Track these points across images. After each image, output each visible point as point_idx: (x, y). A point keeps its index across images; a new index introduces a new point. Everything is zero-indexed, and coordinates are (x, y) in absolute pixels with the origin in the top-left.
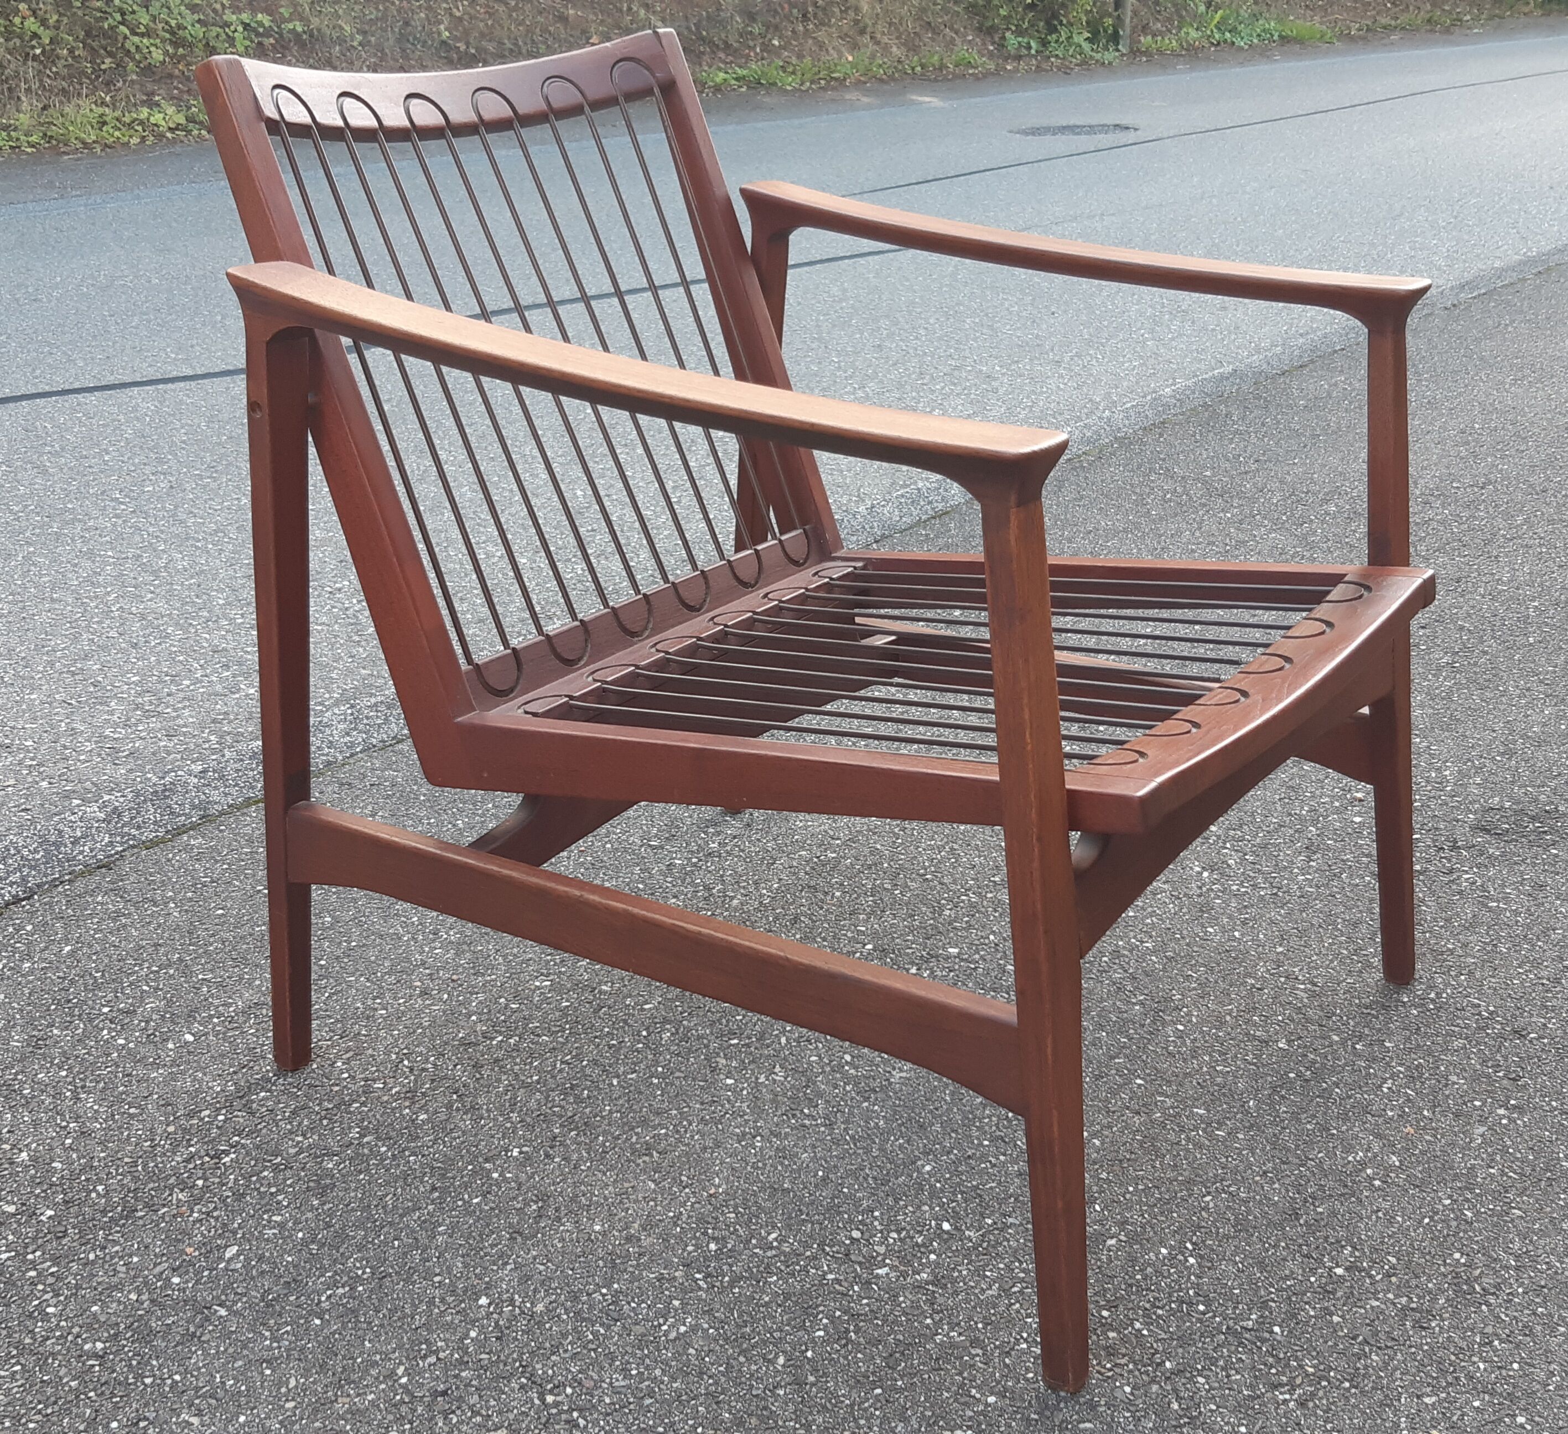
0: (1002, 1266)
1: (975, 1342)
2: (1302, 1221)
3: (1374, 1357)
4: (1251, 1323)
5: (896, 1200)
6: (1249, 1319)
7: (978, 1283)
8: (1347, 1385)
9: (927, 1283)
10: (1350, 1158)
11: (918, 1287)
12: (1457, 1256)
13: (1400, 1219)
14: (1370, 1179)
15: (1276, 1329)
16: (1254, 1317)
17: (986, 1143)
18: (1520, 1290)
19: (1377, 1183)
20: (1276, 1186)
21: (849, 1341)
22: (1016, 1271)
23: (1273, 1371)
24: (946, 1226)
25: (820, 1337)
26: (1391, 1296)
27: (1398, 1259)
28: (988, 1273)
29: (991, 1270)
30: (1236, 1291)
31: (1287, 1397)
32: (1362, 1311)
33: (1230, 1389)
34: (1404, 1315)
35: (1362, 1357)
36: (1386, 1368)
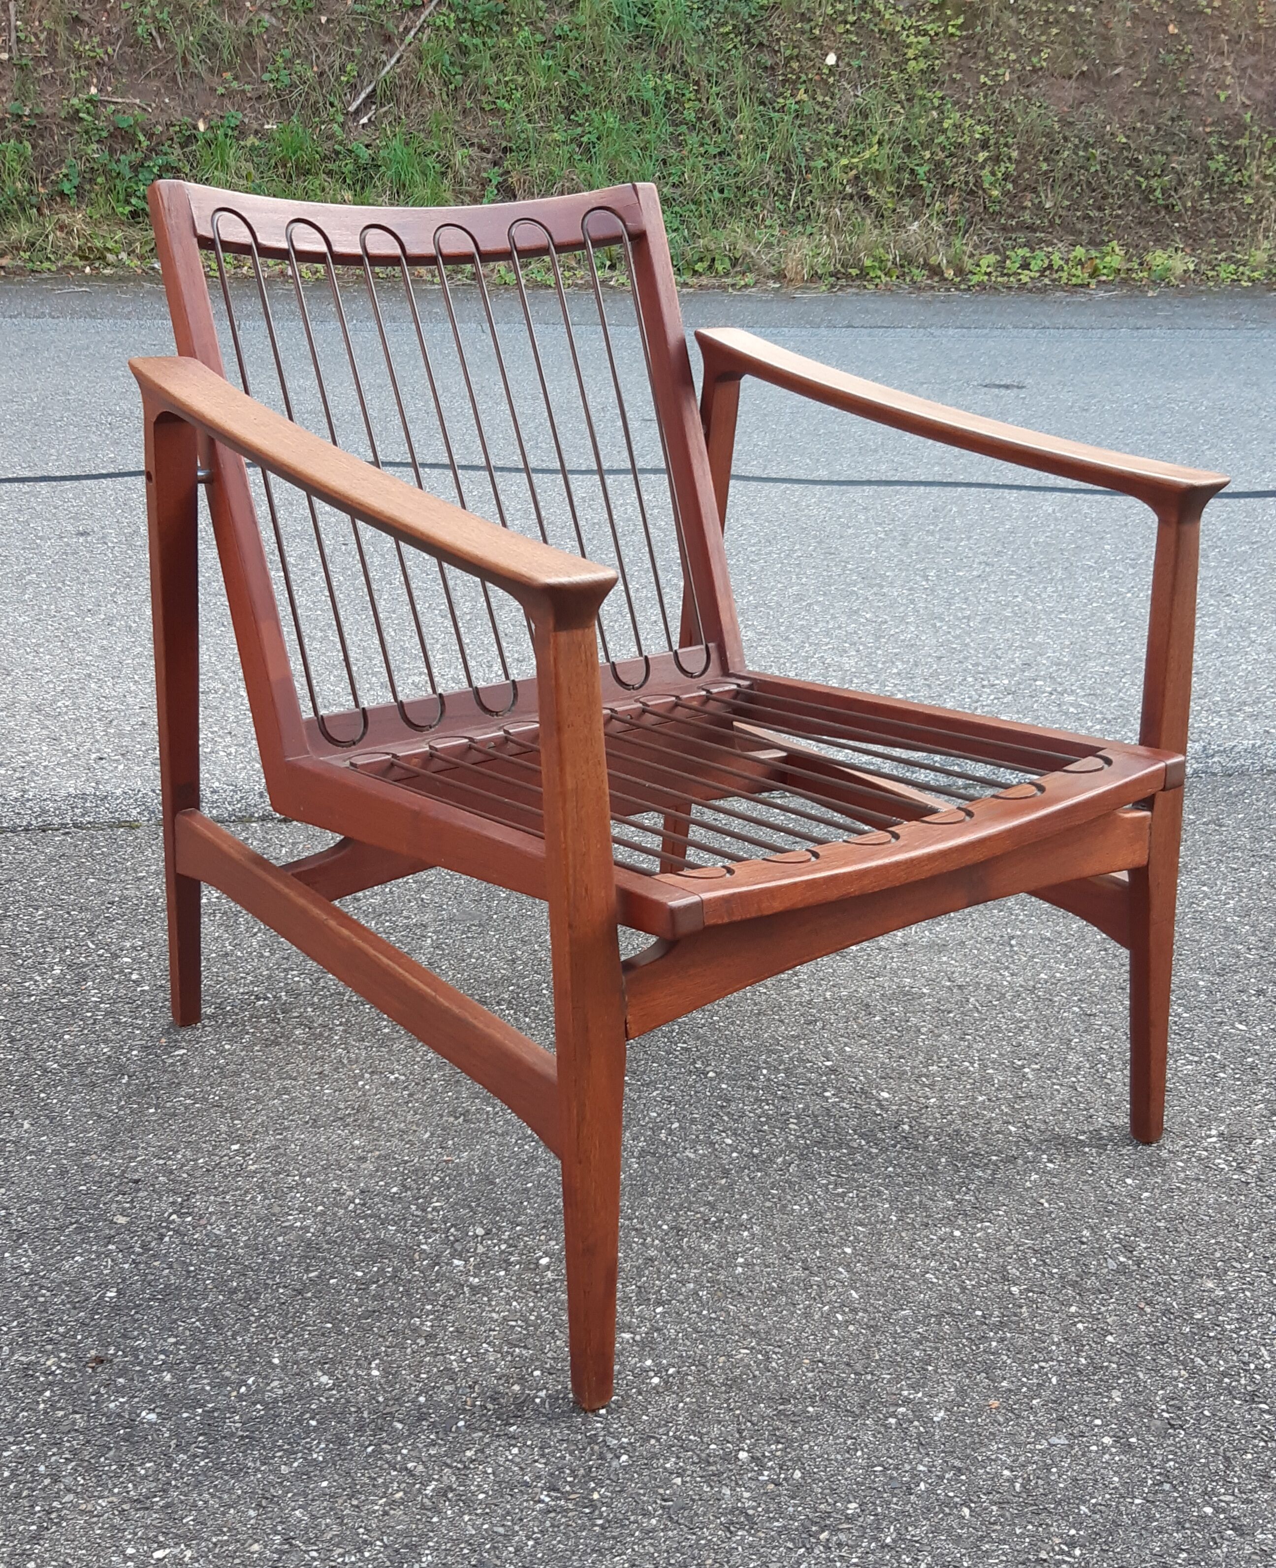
1: (431, 1337)
2: (781, 1407)
3: (653, 1522)
4: (616, 1442)
6: (620, 1439)
7: (499, 1304)
8: (601, 1522)
9: (470, 1286)
10: (905, 1393)
11: (462, 1284)
12: (854, 1505)
13: (860, 1453)
15: (624, 1457)
16: (624, 1440)
18: (855, 1560)
19: (893, 1420)
20: (809, 1375)
23: (571, 1479)
24: (543, 1262)
25: (356, 1276)
26: (746, 1495)
27: (803, 1477)
31: (547, 1499)
32: (706, 1489)
33: (521, 1469)
34: (732, 1512)
35: (646, 1514)
36: (648, 1532)
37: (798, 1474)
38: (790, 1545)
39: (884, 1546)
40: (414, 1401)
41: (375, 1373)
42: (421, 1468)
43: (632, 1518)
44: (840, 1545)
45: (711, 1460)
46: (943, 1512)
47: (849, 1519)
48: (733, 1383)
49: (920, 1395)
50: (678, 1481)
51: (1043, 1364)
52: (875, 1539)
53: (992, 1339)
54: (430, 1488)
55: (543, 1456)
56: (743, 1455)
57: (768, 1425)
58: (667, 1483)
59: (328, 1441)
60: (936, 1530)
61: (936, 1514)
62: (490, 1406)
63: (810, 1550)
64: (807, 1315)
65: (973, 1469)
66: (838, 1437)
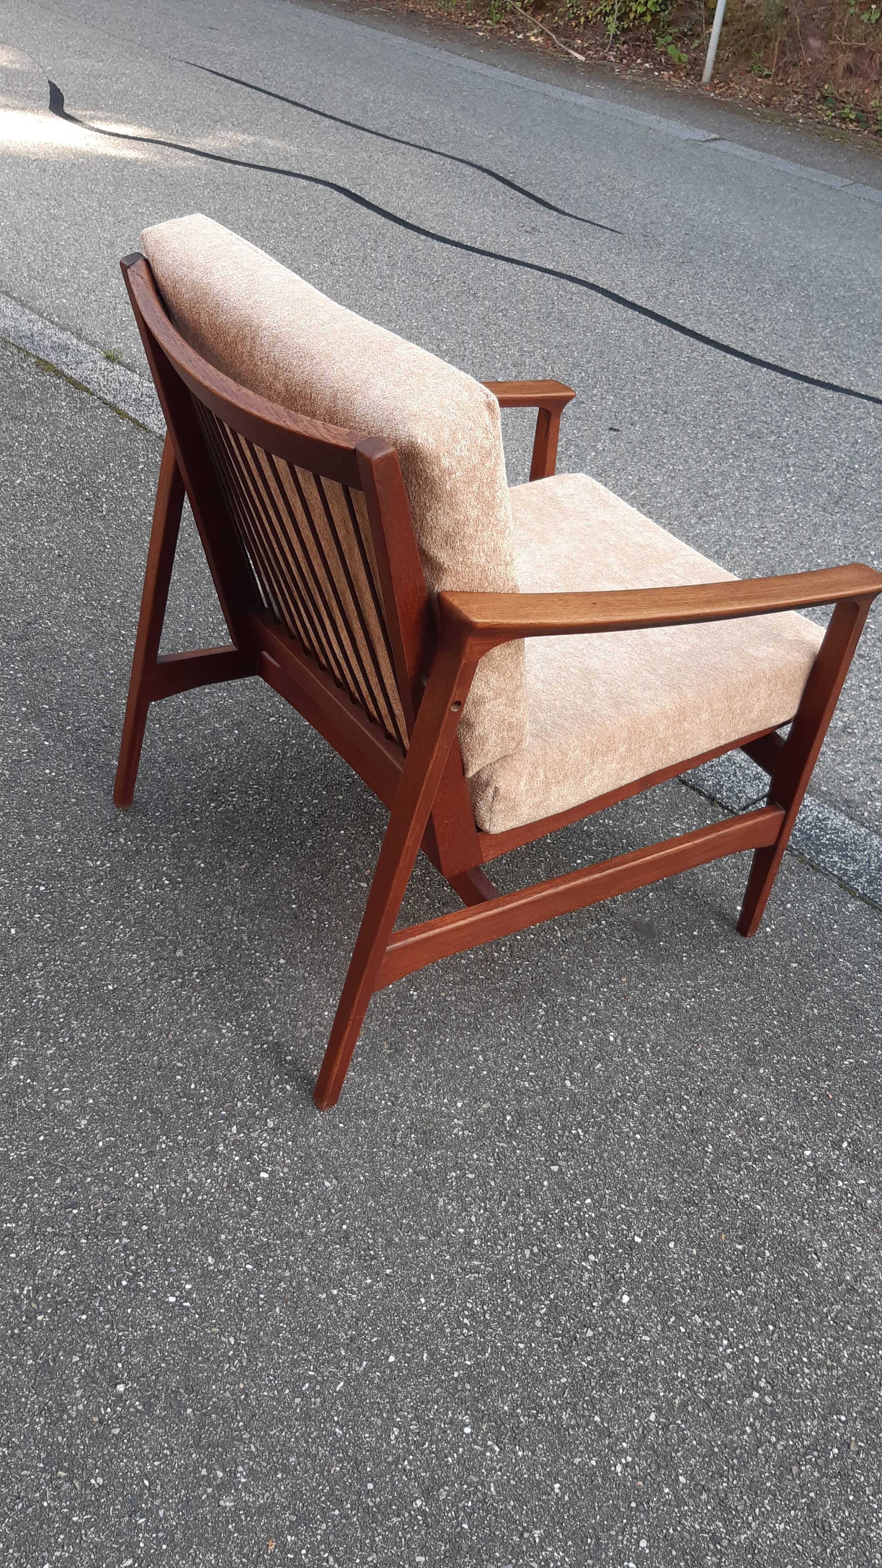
0: (213, 1190)
1: (151, 1154)
2: (182, 1391)
3: (30, 1362)
4: (97, 1305)
5: (300, 1157)
6: (100, 1305)
7: (203, 1173)
8: (16, 1331)
9: (213, 1149)
10: (240, 1469)
11: (213, 1143)
12: (100, 1481)
13: (156, 1463)
14: (210, 1470)
15: (84, 1317)
16: (101, 1309)
17: (344, 1227)
18: (45, 1504)
19: (204, 1472)
20: (228, 1394)
21: (180, 1097)
22: (205, 1197)
23: (49, 1295)
24: (264, 1175)
25: (190, 1086)
26: (81, 1407)
27: (114, 1435)
28: (209, 1181)
29: (211, 1182)
30: (129, 1311)
31: (25, 1292)
32: (75, 1380)
33: (47, 1265)
34: (60, 1405)
35: (35, 1356)
36: (20, 1363)
37: (116, 1431)
38: (43, 1456)
39: (68, 1518)
40: (85, 1176)
41: (101, 1144)
42: (25, 1211)
43: (28, 1348)
44: (57, 1488)
45: (106, 1370)
46: (121, 1546)
47: (86, 1484)
48: (194, 1349)
49: (243, 1480)
50: (76, 1359)
51: (331, 1559)
52: (72, 1509)
53: (341, 1508)
54: (9, 1225)
55: (66, 1270)
56: (121, 1388)
57: (159, 1390)
58: (72, 1353)
59: (28, 1155)
60: (99, 1548)
61: (116, 1542)
62: (99, 1218)
63: (44, 1470)
64: (295, 1363)
65: (178, 1549)
66: (167, 1441)
